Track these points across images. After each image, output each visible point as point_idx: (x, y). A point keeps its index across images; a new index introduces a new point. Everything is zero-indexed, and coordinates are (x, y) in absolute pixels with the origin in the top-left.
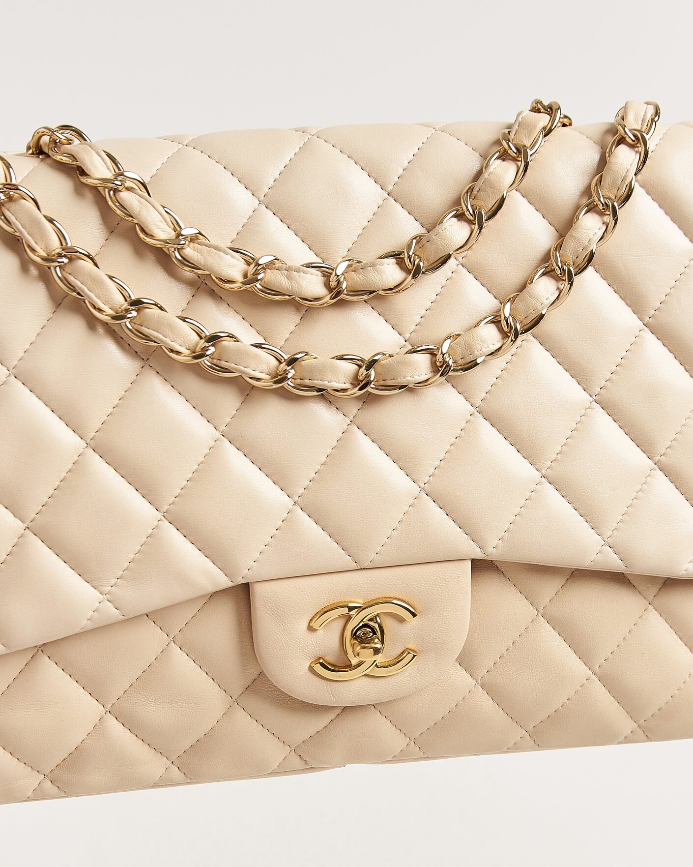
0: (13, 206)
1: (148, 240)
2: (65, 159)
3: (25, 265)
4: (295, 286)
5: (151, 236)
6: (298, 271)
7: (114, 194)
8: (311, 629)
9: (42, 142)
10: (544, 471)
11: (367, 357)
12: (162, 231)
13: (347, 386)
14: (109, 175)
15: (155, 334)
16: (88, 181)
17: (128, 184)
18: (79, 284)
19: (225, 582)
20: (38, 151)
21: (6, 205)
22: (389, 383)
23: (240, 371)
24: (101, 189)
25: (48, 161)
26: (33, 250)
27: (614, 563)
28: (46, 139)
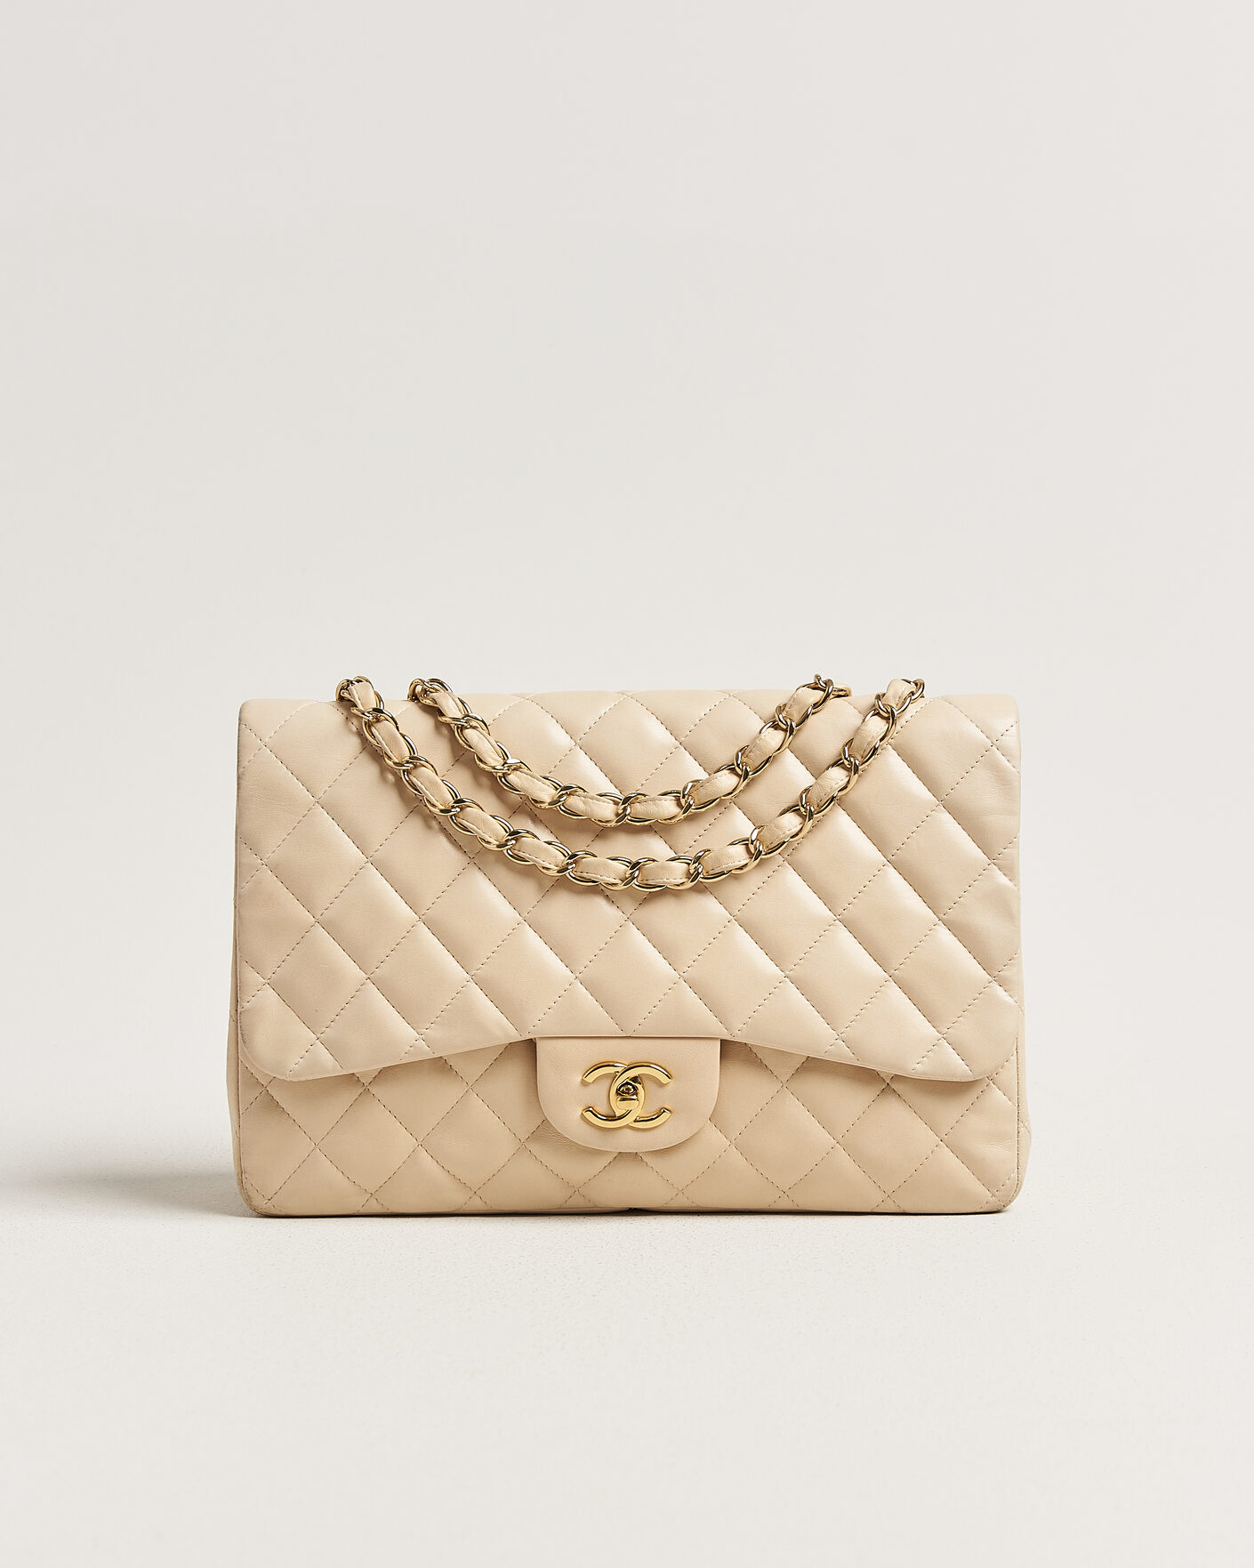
0: (378, 725)
1: (482, 765)
2: (432, 704)
3: (384, 770)
4: (589, 809)
5: (485, 763)
6: (592, 798)
7: (461, 731)
8: (584, 1083)
9: (416, 691)
10: (787, 972)
11: (634, 860)
12: (493, 760)
13: (617, 881)
14: (459, 716)
15: (471, 826)
16: (443, 719)
17: (474, 723)
18: (419, 784)
19: (516, 1036)
20: (414, 697)
21: (375, 725)
22: (650, 882)
23: (533, 861)
24: (452, 725)
25: (420, 704)
26: (390, 758)
27: (845, 1055)
28: (419, 689)
